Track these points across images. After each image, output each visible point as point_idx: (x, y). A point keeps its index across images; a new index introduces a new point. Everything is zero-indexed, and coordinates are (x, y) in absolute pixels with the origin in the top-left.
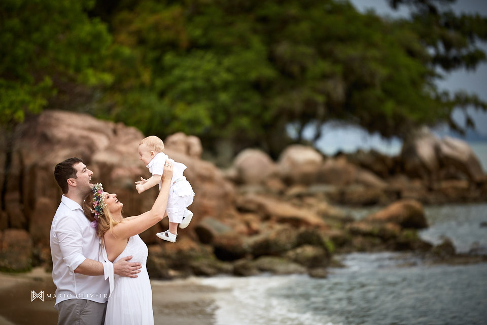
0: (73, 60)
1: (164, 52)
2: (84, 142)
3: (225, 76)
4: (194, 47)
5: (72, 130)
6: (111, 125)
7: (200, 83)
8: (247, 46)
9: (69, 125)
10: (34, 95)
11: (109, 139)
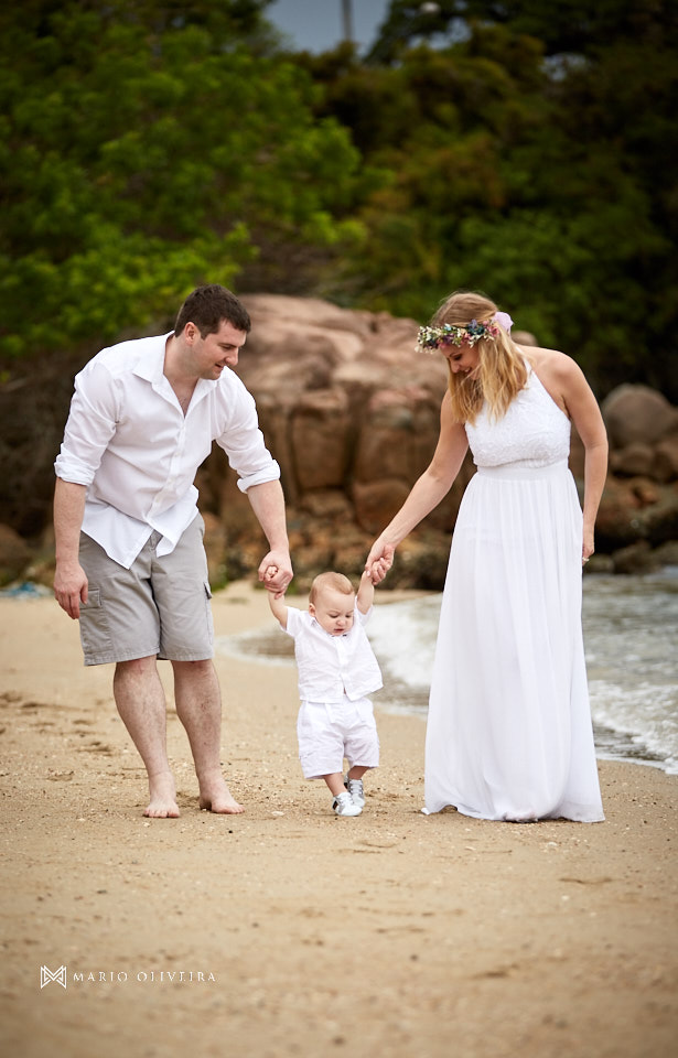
0: (289, 201)
1: (463, 216)
2: (315, 346)
3: (575, 253)
4: (515, 203)
5: (292, 327)
6: (367, 317)
7: (530, 270)
8: (613, 197)
9: (287, 319)
10: (215, 259)
11: (363, 339)
